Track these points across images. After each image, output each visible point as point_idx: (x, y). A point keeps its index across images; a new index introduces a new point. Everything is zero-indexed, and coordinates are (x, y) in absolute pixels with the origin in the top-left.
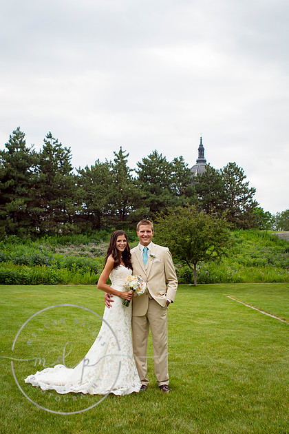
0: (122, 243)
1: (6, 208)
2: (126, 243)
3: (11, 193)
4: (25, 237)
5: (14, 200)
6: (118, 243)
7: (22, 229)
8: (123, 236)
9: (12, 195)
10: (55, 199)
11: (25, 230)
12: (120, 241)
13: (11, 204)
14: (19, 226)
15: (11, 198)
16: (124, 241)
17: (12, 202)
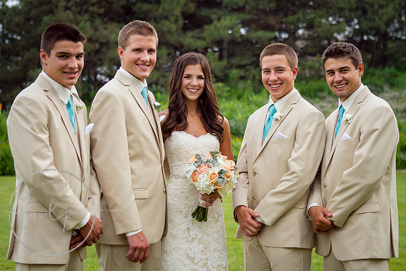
0: (195, 82)
1: (205, 34)
2: (202, 82)
3: (212, 7)
4: (241, 85)
5: (219, 19)
6: (186, 81)
7: (235, 73)
8: (198, 66)
9: (216, 10)
10: (294, 13)
11: (242, 73)
12: (189, 77)
13: (212, 27)
14: (231, 67)
15: (214, 17)
16: (199, 77)
17: (215, 22)
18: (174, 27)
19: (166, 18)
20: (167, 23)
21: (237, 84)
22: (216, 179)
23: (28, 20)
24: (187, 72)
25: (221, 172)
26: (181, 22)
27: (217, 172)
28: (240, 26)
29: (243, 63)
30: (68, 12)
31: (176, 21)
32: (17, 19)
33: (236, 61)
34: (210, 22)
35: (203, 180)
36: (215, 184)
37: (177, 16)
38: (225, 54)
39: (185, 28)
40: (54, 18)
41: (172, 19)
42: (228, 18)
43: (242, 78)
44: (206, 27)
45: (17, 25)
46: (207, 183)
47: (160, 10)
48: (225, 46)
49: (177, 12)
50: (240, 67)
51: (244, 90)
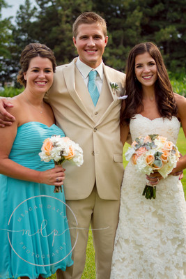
0: (147, 69)
4: (178, 71)
5: (164, 28)
11: (179, 62)
15: (161, 26)
16: (151, 64)
17: (162, 30)
18: (135, 33)
19: (130, 27)
20: (131, 30)
21: (176, 70)
22: (152, 161)
23: (43, 30)
24: (137, 62)
25: (157, 154)
26: (140, 30)
27: (153, 154)
28: (178, 32)
29: (180, 56)
30: (68, 24)
31: (137, 29)
32: (37, 30)
33: (175, 55)
34: (158, 29)
35: (141, 163)
36: (153, 166)
37: (137, 26)
38: (168, 50)
39: (142, 34)
40: (59, 28)
41: (134, 28)
42: (170, 27)
43: (179, 66)
44: (156, 33)
45: (36, 33)
46: (145, 165)
47: (127, 22)
48: (168, 45)
49: (138, 24)
50: (178, 59)
51: (180, 73)
